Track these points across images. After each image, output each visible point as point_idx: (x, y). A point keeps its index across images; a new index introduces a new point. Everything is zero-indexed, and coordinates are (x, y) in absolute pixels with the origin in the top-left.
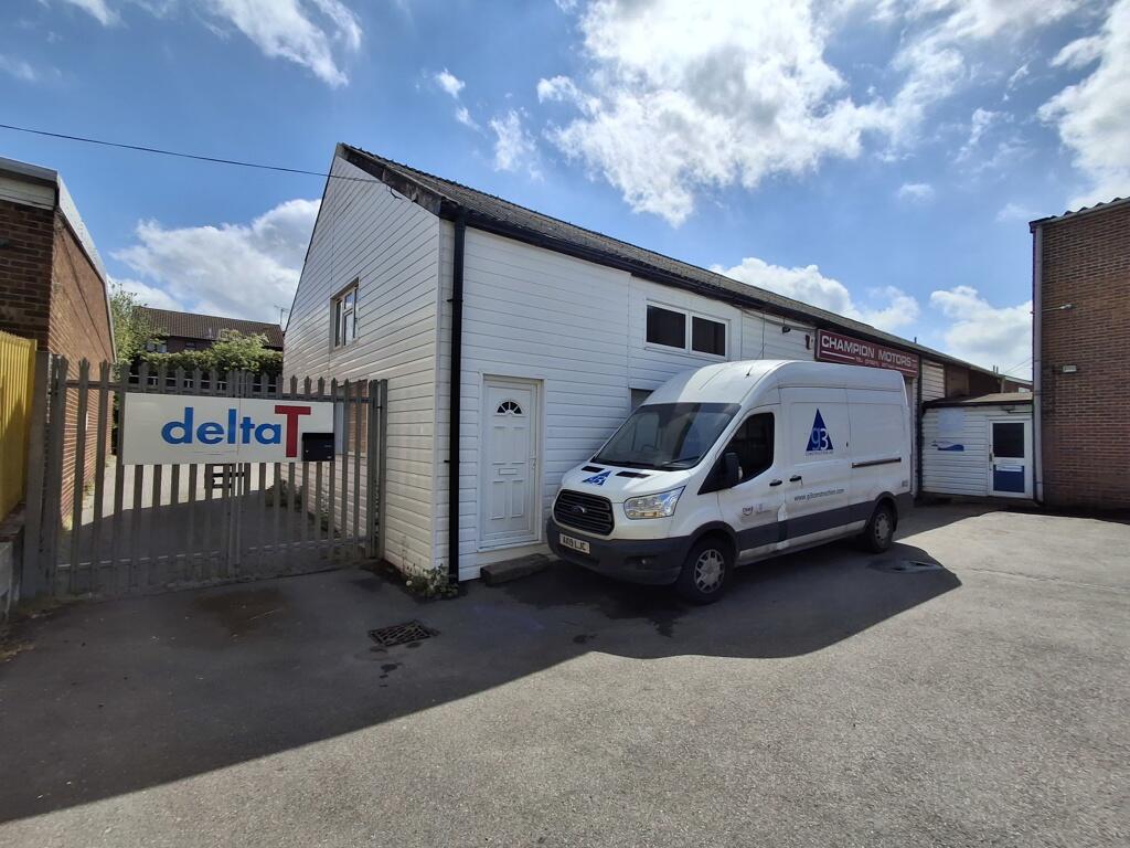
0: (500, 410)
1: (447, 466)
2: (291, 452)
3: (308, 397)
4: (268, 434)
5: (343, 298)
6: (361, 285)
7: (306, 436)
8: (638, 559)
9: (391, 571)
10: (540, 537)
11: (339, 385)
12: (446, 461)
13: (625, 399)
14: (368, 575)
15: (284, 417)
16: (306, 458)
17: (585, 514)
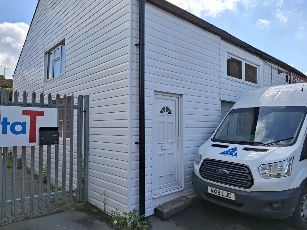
0: (161, 112)
1: (138, 146)
2: (32, 140)
3: (42, 105)
4: (18, 128)
5: (52, 52)
6: (66, 42)
7: (42, 129)
8: (270, 204)
9: (95, 211)
10: (183, 186)
11: (61, 97)
12: (136, 143)
13: (218, 106)
14: (83, 215)
15: (28, 117)
16: (41, 143)
17: (229, 175)
